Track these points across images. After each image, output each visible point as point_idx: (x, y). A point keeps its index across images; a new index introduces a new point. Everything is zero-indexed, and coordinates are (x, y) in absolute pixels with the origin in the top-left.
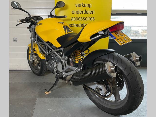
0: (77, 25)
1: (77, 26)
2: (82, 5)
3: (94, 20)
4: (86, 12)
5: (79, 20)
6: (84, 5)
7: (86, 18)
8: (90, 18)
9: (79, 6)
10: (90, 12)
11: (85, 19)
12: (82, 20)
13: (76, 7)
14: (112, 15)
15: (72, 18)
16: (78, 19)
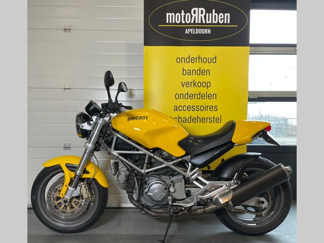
0: (185, 119)
1: (185, 121)
2: (192, 84)
3: (216, 110)
4: (201, 96)
5: (189, 109)
6: (196, 84)
7: (202, 107)
8: (209, 107)
9: (188, 86)
10: (209, 96)
11: (199, 108)
12: (193, 110)
13: (183, 86)
14: (250, 100)
15: (176, 107)
16: (186, 108)
